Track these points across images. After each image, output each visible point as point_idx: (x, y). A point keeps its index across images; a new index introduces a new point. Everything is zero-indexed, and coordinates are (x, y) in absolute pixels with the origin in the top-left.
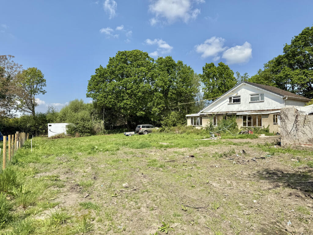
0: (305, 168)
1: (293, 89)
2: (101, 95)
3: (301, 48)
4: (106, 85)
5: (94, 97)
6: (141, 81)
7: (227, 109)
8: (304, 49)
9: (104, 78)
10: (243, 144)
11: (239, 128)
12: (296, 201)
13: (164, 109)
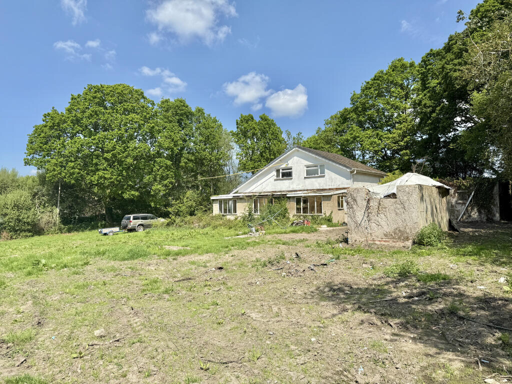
0: (380, 278)
1: (364, 157)
2: (54, 161)
3: (374, 99)
4: (63, 144)
5: (40, 165)
6: (131, 138)
7: (273, 187)
8: (377, 101)
9: (60, 130)
10: (296, 243)
11: (291, 216)
12: (370, 332)
13: (173, 186)
